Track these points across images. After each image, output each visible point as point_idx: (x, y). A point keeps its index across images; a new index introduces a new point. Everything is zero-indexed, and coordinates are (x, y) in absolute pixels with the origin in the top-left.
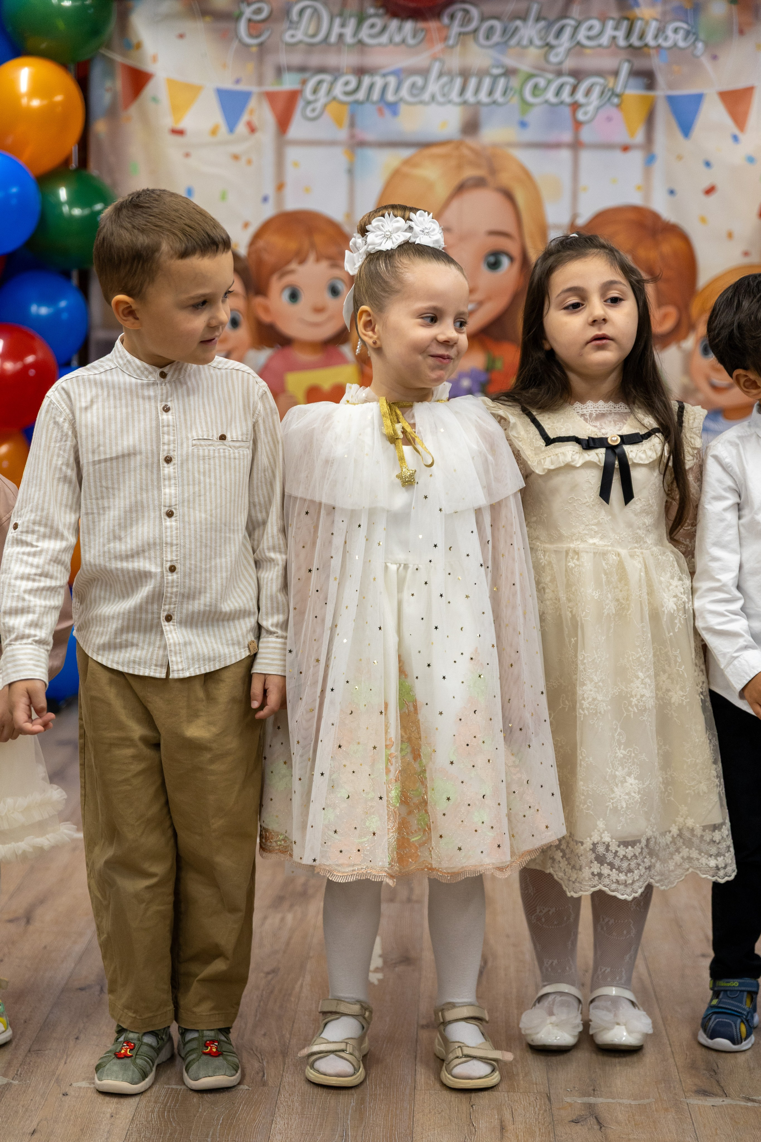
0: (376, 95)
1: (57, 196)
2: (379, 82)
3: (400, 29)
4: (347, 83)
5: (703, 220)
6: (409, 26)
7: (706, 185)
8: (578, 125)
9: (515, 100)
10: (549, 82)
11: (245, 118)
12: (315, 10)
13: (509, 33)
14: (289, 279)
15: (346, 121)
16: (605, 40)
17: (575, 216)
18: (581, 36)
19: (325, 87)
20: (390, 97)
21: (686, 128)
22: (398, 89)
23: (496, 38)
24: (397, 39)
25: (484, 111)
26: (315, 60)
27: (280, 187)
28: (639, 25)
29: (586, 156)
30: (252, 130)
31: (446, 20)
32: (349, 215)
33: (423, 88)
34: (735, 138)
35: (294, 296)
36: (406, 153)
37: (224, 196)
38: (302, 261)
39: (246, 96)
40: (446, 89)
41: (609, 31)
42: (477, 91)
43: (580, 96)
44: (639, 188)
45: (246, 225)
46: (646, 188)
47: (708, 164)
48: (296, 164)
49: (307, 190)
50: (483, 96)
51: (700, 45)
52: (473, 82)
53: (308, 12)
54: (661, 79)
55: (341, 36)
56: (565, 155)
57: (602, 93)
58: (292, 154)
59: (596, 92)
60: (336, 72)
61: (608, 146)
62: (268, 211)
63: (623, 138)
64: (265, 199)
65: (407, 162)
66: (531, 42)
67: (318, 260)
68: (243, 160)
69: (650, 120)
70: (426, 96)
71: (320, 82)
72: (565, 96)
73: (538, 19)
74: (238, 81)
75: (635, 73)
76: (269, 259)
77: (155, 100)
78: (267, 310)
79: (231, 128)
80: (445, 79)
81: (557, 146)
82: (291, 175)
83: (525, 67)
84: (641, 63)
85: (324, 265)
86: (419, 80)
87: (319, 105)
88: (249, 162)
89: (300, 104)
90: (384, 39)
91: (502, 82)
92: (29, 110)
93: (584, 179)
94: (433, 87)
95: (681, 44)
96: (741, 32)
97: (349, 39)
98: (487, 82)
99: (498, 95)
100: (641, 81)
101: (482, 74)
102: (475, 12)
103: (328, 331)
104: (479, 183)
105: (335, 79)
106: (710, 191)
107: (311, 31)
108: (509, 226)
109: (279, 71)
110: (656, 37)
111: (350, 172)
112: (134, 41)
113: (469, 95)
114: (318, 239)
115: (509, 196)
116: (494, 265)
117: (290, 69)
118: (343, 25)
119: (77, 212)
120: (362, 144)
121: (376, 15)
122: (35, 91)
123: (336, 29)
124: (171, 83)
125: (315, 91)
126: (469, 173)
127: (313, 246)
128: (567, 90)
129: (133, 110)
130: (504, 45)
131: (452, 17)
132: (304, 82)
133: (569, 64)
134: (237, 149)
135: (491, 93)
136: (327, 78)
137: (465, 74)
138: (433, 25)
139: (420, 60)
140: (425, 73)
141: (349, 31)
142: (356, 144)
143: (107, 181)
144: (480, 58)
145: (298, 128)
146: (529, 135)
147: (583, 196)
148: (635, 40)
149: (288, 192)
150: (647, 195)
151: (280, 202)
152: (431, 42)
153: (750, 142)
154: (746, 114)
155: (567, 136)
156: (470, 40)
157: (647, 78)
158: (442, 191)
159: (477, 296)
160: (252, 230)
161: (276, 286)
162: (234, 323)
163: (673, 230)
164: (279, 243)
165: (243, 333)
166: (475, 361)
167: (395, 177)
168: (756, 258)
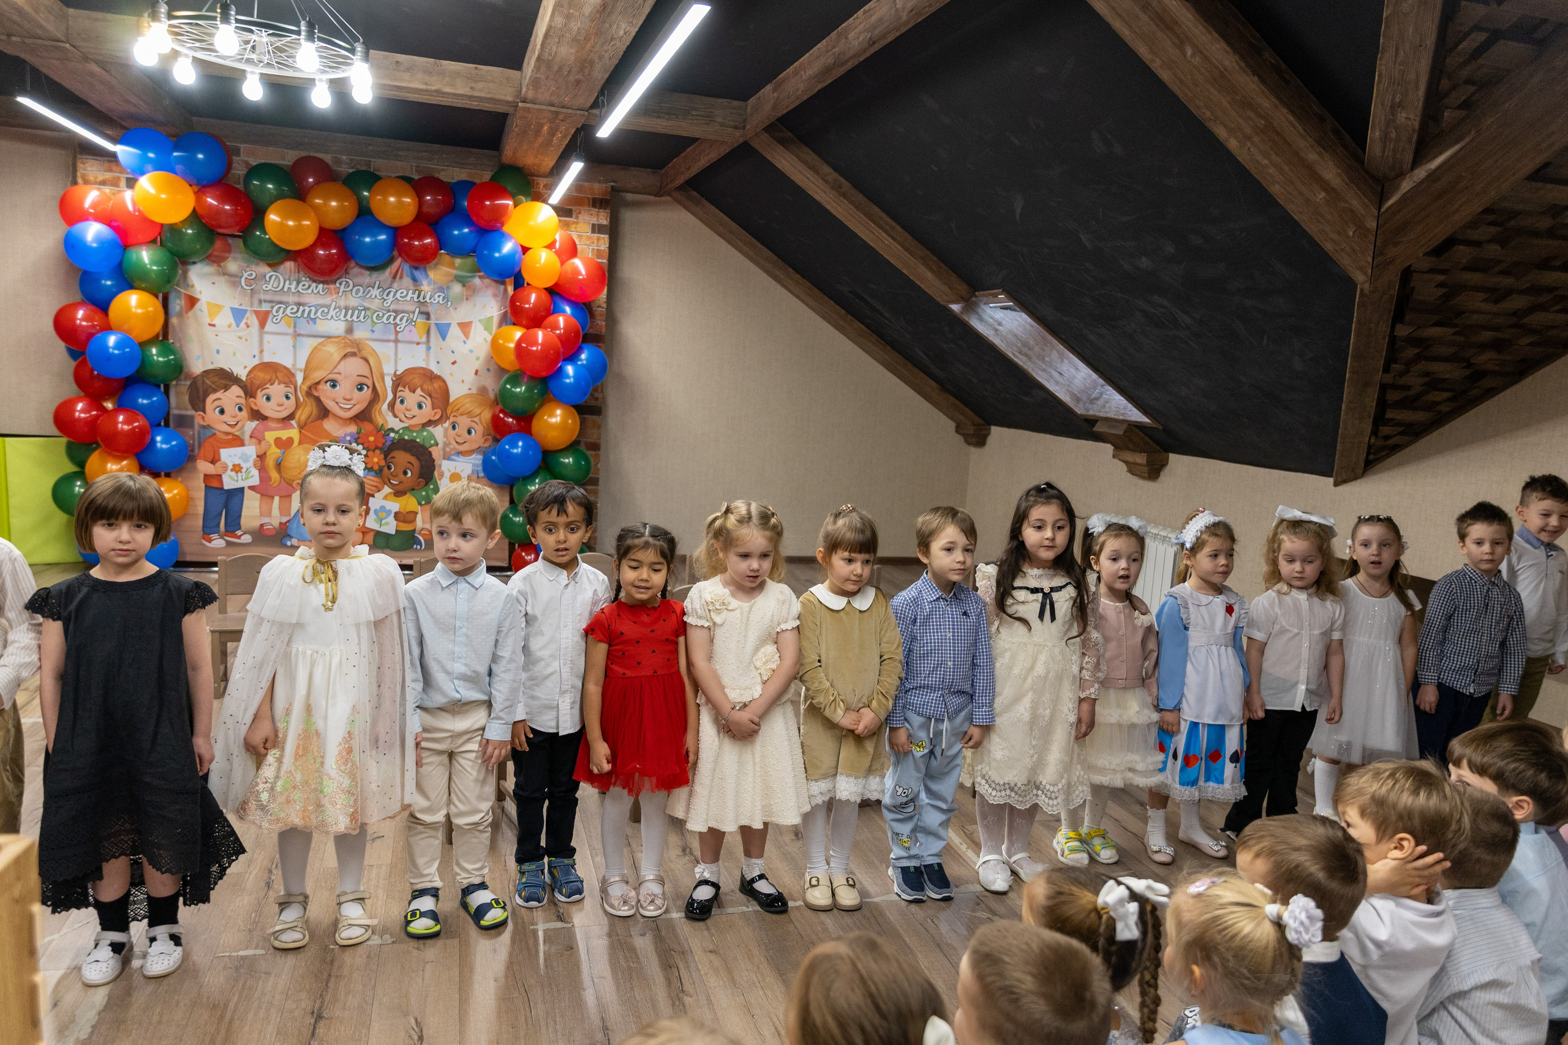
0: (305, 315)
1: (151, 352)
2: (307, 310)
3: (316, 287)
4: (292, 309)
6: (321, 286)
7: (452, 360)
8: (397, 333)
9: (369, 320)
10: (384, 314)
11: (245, 321)
12: (277, 276)
13: (366, 292)
14: (265, 391)
15: (292, 325)
16: (408, 298)
18: (398, 295)
19: (281, 310)
20: (312, 316)
21: (444, 337)
22: (315, 313)
23: (360, 294)
24: (315, 291)
25: (355, 325)
26: (277, 298)
27: (262, 351)
28: (422, 293)
29: (400, 345)
30: (248, 326)
31: (337, 285)
33: (328, 313)
34: (465, 342)
35: (268, 399)
36: (320, 340)
37: (234, 354)
38: (272, 384)
39: (246, 311)
40: (338, 314)
41: (410, 295)
42: (352, 316)
43: (398, 321)
46: (427, 360)
47: (453, 352)
48: (269, 342)
50: (355, 318)
51: (449, 303)
52: (350, 312)
53: (273, 277)
54: (432, 316)
55: (289, 288)
56: (392, 345)
57: (407, 320)
58: (266, 337)
59: (405, 319)
61: (412, 343)
62: (256, 362)
63: (417, 339)
65: (320, 344)
66: (376, 296)
67: (279, 383)
68: (243, 339)
69: (428, 333)
70: (329, 317)
71: (280, 308)
72: (391, 320)
73: (379, 287)
74: (241, 305)
75: (421, 313)
76: (257, 382)
77: (201, 310)
78: (255, 404)
79: (238, 325)
80: (337, 310)
81: (388, 341)
82: (266, 347)
83: (373, 307)
84: (424, 309)
85: (282, 386)
86: (326, 310)
87: (279, 317)
88: (246, 340)
89: (271, 317)
90: (310, 291)
91: (363, 312)
92: (136, 313)
93: (400, 355)
94: (332, 313)
95: (441, 302)
96: (467, 299)
98: (356, 312)
99: (361, 318)
100: (424, 316)
101: (354, 309)
102: (351, 283)
103: (285, 414)
104: (354, 354)
105: (287, 307)
106: (454, 363)
107: (275, 285)
108: (367, 373)
109: (260, 301)
110: (430, 298)
111: (294, 346)
112: (191, 284)
113: (348, 317)
114: (280, 374)
115: (367, 361)
116: (361, 389)
117: (265, 301)
118: (290, 284)
119: (161, 359)
120: (299, 335)
121: (305, 281)
122: (139, 306)
123: (287, 285)
124: (208, 303)
125: (277, 311)
126: (349, 350)
127: (276, 377)
128: (392, 318)
129: (190, 314)
130: (364, 298)
131: (340, 284)
132: (272, 307)
133: (392, 307)
134: (240, 334)
135: (358, 317)
136: (283, 306)
137: (347, 309)
138: (332, 286)
139: (326, 300)
140: (328, 307)
141: (293, 286)
142: (297, 335)
143: (178, 345)
144: (353, 302)
145: (269, 326)
146: (376, 336)
147: (399, 362)
148: (421, 299)
149: (265, 353)
150: (428, 363)
151: (261, 357)
152: (331, 294)
153: (470, 344)
154: (469, 332)
155: (392, 337)
156: (349, 294)
157: (427, 316)
158: (337, 357)
159: (353, 402)
160: (248, 369)
161: (260, 394)
162: (240, 409)
163: (439, 378)
164: (261, 375)
165: (244, 413)
166: (353, 429)
167: (315, 350)
168: (474, 391)
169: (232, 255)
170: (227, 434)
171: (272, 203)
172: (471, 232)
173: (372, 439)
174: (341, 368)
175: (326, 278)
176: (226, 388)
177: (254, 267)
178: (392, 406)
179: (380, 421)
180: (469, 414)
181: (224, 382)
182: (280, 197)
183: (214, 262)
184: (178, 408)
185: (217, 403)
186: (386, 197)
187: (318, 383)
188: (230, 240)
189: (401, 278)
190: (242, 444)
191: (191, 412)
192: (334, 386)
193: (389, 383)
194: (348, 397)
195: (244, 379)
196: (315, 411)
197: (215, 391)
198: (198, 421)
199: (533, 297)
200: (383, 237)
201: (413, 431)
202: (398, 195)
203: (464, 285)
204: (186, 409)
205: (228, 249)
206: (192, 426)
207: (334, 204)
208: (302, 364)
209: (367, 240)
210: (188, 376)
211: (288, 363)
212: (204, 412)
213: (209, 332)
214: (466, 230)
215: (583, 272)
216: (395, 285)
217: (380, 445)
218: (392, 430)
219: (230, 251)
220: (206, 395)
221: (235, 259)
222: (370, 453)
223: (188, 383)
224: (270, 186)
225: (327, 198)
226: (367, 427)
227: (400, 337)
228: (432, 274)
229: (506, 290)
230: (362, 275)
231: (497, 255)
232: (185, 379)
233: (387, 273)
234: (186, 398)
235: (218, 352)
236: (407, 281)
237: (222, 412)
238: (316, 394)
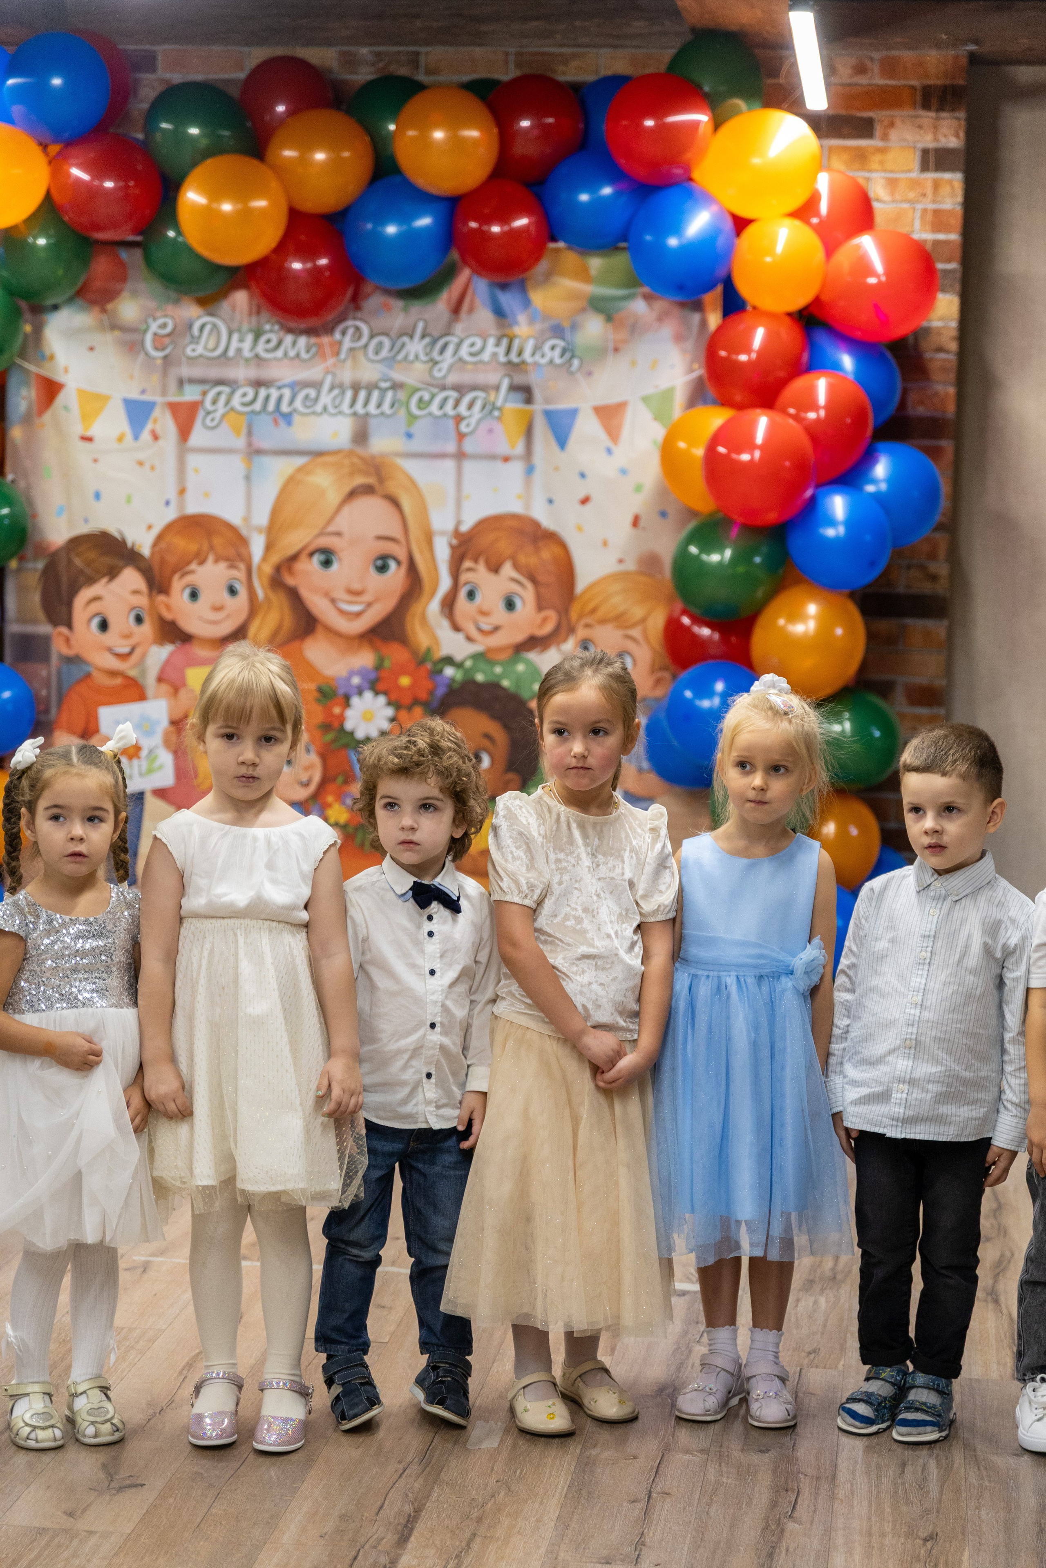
0: (271, 407)
2: (274, 393)
3: (294, 343)
4: (244, 395)
5: (580, 528)
6: (303, 341)
7: (581, 495)
8: (461, 436)
9: (402, 413)
10: (433, 396)
11: (149, 426)
12: (215, 326)
13: (397, 348)
14: (189, 579)
15: (244, 431)
16: (486, 356)
17: (459, 523)
18: (464, 352)
19: (223, 399)
20: (285, 408)
21: (562, 441)
22: (292, 402)
23: (384, 353)
24: (292, 353)
25: (373, 423)
26: (214, 373)
27: (182, 492)
28: (516, 343)
29: (469, 466)
30: (156, 437)
31: (337, 335)
32: (247, 519)
33: (316, 400)
34: (609, 451)
35: (194, 595)
36: (300, 461)
37: (129, 500)
38: (202, 563)
39: (151, 405)
40: (338, 401)
41: (490, 348)
42: (366, 403)
43: (462, 409)
44: (519, 497)
45: (150, 527)
46: (527, 496)
47: (583, 475)
48: (196, 471)
49: (207, 495)
50: (372, 408)
51: (576, 362)
52: (362, 394)
53: (208, 328)
54: (538, 394)
55: (239, 351)
56: (449, 465)
57: (484, 407)
58: (193, 461)
59: (479, 405)
60: (232, 384)
61: (492, 457)
62: (171, 514)
63: (503, 448)
64: (167, 503)
65: (300, 470)
66: (417, 357)
67: (216, 561)
68: (147, 466)
69: (529, 433)
70: (319, 408)
71: (219, 394)
72: (449, 408)
73: (423, 336)
74: (143, 392)
75: (514, 388)
76: (172, 559)
77: (66, 408)
78: (168, 607)
79: (136, 437)
80: (336, 392)
81: (442, 456)
82: (191, 482)
83: (411, 381)
84: (519, 379)
85: (222, 566)
86: (312, 393)
87: (218, 415)
88: (153, 468)
89: (201, 414)
90: (280, 353)
91: (389, 395)
93: (467, 488)
94: (326, 399)
95: (558, 361)
96: (616, 350)
97: (247, 353)
98: (376, 394)
99: (386, 407)
100: (520, 396)
101: (371, 387)
102: (365, 329)
103: (227, 628)
104: (368, 490)
105: (233, 392)
106: (585, 501)
107: (211, 345)
108: (396, 531)
109: (181, 383)
110: (533, 354)
111: (248, 478)
112: (48, 353)
113: (359, 407)
114: (217, 541)
115: (395, 502)
116: (382, 569)
117: (192, 381)
118: (241, 340)
121: (271, 331)
123: (234, 344)
124: (81, 392)
125: (214, 402)
126: (359, 480)
127: (212, 548)
128: (450, 403)
129: (47, 417)
130: (390, 361)
131: (344, 333)
132: (204, 394)
133: (452, 379)
134: (141, 456)
135: (379, 406)
136: (226, 389)
137: (356, 388)
138: (325, 340)
139: (314, 372)
140: (317, 386)
141: (247, 345)
142: (253, 452)
143: (22, 484)
144: (369, 372)
145: (199, 436)
146: (416, 445)
147: (466, 505)
148: (513, 357)
149: (189, 496)
150: (528, 503)
151: (181, 505)
152: (324, 356)
153: (622, 454)
154: (619, 427)
155: (451, 447)
156: (360, 355)
157: (526, 392)
158: (334, 497)
159: (366, 598)
160: (155, 532)
161: (177, 584)
162: (139, 620)
163: (552, 537)
164: (182, 544)
165: (147, 629)
166: (365, 659)
167: (290, 483)
168: (630, 566)
169: (129, 285)
170: (113, 673)
171: (195, 164)
172: (617, 194)
173: (405, 681)
174: (342, 523)
175: (311, 322)
176: (112, 573)
177: (170, 309)
178: (449, 604)
179: (422, 640)
180: (619, 620)
181: (108, 560)
182: (213, 151)
183: (93, 302)
184: (21, 620)
185: (95, 607)
186: (425, 128)
187: (294, 558)
188: (124, 254)
189: (471, 310)
190: (141, 696)
191: (44, 628)
192: (327, 563)
193: (443, 551)
194: (356, 586)
195: (146, 552)
196: (288, 622)
197: (91, 581)
198: (58, 647)
199: (759, 336)
200: (424, 222)
201: (492, 663)
202: (453, 126)
203: (609, 318)
204: (35, 622)
205: (121, 275)
206: (45, 658)
207: (320, 156)
208: (262, 518)
209: (391, 230)
210: (41, 549)
211: (233, 514)
212: (69, 625)
213: (81, 453)
214: (607, 191)
215: (879, 266)
216: (459, 328)
217: (423, 695)
218: (449, 660)
219: (123, 279)
220: (74, 591)
221: (134, 294)
222: (403, 715)
223: (40, 565)
224: (194, 131)
225: (306, 147)
226: (396, 654)
227: (469, 446)
228: (539, 298)
229: (704, 323)
230: (387, 308)
231: (673, 242)
232: (36, 558)
233: (441, 305)
234: (36, 598)
235: (97, 496)
236: (484, 316)
237: (104, 626)
238: (290, 581)
